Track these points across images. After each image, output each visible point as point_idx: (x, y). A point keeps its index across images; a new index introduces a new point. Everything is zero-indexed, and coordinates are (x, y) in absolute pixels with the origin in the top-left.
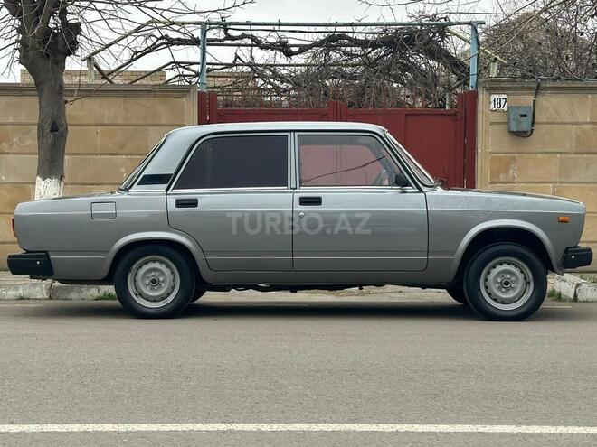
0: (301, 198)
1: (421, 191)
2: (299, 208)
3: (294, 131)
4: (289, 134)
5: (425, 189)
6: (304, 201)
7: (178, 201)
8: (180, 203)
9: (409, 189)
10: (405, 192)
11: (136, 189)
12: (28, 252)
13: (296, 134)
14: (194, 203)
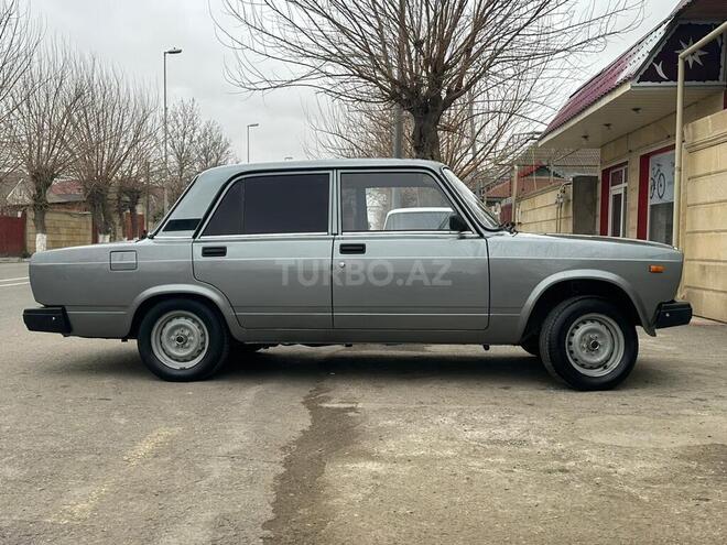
0: (342, 246)
1: (482, 236)
2: (339, 256)
3: (337, 168)
4: (331, 172)
5: (486, 234)
6: (345, 249)
7: (204, 249)
8: (207, 252)
9: (468, 234)
10: (464, 238)
11: (162, 236)
12: (47, 306)
13: (339, 171)
14: (221, 252)
